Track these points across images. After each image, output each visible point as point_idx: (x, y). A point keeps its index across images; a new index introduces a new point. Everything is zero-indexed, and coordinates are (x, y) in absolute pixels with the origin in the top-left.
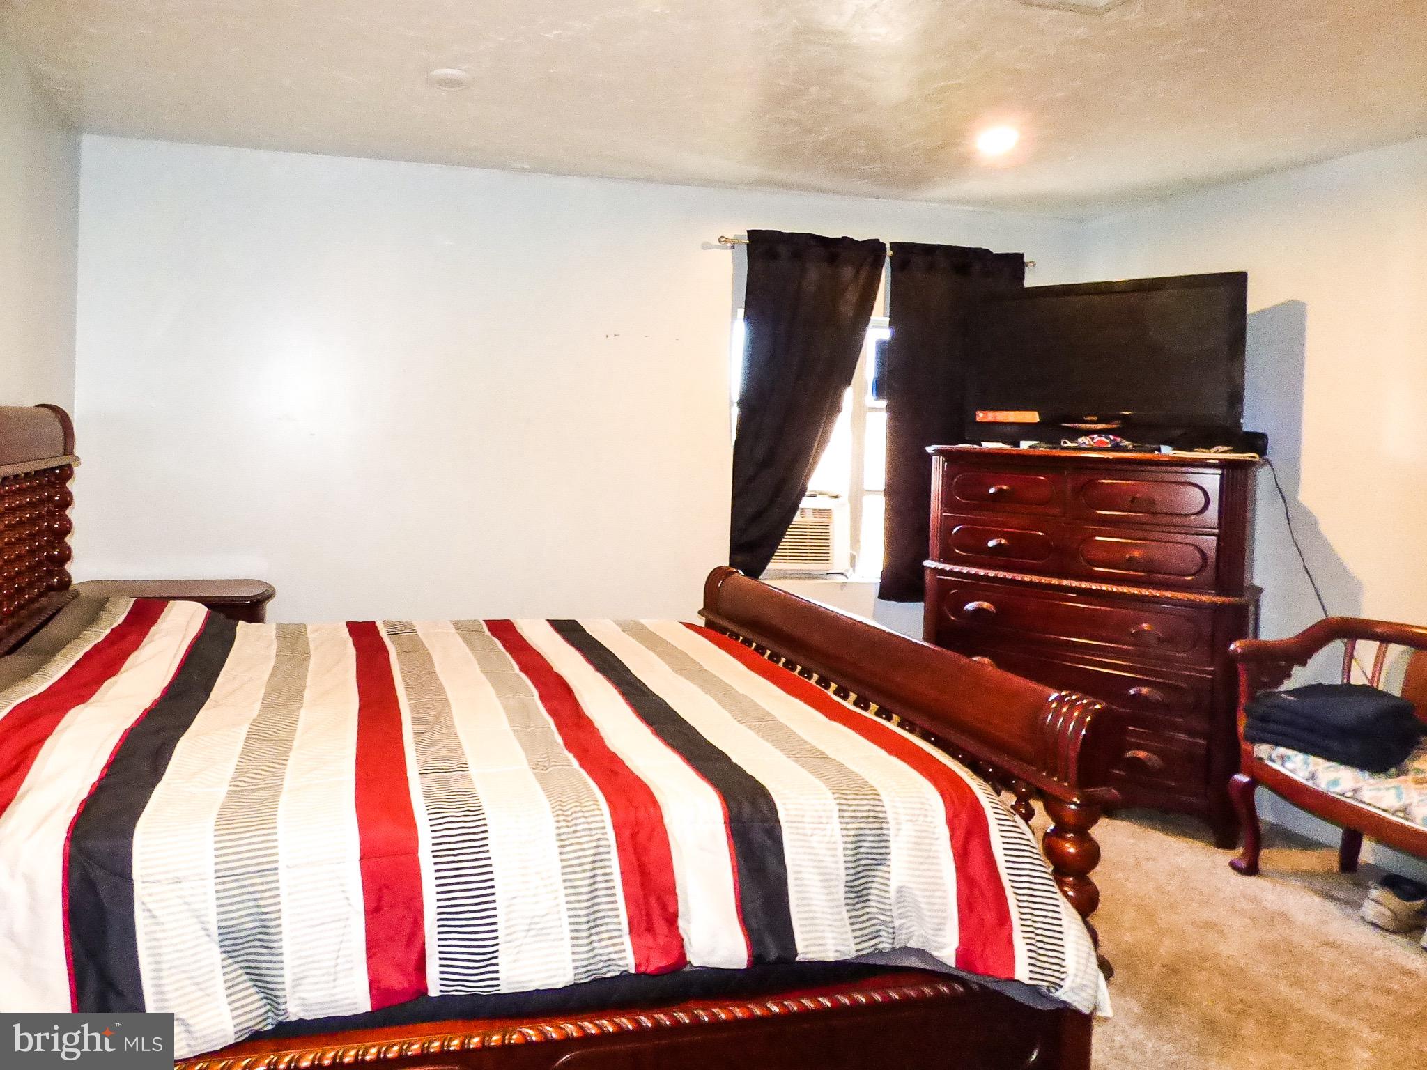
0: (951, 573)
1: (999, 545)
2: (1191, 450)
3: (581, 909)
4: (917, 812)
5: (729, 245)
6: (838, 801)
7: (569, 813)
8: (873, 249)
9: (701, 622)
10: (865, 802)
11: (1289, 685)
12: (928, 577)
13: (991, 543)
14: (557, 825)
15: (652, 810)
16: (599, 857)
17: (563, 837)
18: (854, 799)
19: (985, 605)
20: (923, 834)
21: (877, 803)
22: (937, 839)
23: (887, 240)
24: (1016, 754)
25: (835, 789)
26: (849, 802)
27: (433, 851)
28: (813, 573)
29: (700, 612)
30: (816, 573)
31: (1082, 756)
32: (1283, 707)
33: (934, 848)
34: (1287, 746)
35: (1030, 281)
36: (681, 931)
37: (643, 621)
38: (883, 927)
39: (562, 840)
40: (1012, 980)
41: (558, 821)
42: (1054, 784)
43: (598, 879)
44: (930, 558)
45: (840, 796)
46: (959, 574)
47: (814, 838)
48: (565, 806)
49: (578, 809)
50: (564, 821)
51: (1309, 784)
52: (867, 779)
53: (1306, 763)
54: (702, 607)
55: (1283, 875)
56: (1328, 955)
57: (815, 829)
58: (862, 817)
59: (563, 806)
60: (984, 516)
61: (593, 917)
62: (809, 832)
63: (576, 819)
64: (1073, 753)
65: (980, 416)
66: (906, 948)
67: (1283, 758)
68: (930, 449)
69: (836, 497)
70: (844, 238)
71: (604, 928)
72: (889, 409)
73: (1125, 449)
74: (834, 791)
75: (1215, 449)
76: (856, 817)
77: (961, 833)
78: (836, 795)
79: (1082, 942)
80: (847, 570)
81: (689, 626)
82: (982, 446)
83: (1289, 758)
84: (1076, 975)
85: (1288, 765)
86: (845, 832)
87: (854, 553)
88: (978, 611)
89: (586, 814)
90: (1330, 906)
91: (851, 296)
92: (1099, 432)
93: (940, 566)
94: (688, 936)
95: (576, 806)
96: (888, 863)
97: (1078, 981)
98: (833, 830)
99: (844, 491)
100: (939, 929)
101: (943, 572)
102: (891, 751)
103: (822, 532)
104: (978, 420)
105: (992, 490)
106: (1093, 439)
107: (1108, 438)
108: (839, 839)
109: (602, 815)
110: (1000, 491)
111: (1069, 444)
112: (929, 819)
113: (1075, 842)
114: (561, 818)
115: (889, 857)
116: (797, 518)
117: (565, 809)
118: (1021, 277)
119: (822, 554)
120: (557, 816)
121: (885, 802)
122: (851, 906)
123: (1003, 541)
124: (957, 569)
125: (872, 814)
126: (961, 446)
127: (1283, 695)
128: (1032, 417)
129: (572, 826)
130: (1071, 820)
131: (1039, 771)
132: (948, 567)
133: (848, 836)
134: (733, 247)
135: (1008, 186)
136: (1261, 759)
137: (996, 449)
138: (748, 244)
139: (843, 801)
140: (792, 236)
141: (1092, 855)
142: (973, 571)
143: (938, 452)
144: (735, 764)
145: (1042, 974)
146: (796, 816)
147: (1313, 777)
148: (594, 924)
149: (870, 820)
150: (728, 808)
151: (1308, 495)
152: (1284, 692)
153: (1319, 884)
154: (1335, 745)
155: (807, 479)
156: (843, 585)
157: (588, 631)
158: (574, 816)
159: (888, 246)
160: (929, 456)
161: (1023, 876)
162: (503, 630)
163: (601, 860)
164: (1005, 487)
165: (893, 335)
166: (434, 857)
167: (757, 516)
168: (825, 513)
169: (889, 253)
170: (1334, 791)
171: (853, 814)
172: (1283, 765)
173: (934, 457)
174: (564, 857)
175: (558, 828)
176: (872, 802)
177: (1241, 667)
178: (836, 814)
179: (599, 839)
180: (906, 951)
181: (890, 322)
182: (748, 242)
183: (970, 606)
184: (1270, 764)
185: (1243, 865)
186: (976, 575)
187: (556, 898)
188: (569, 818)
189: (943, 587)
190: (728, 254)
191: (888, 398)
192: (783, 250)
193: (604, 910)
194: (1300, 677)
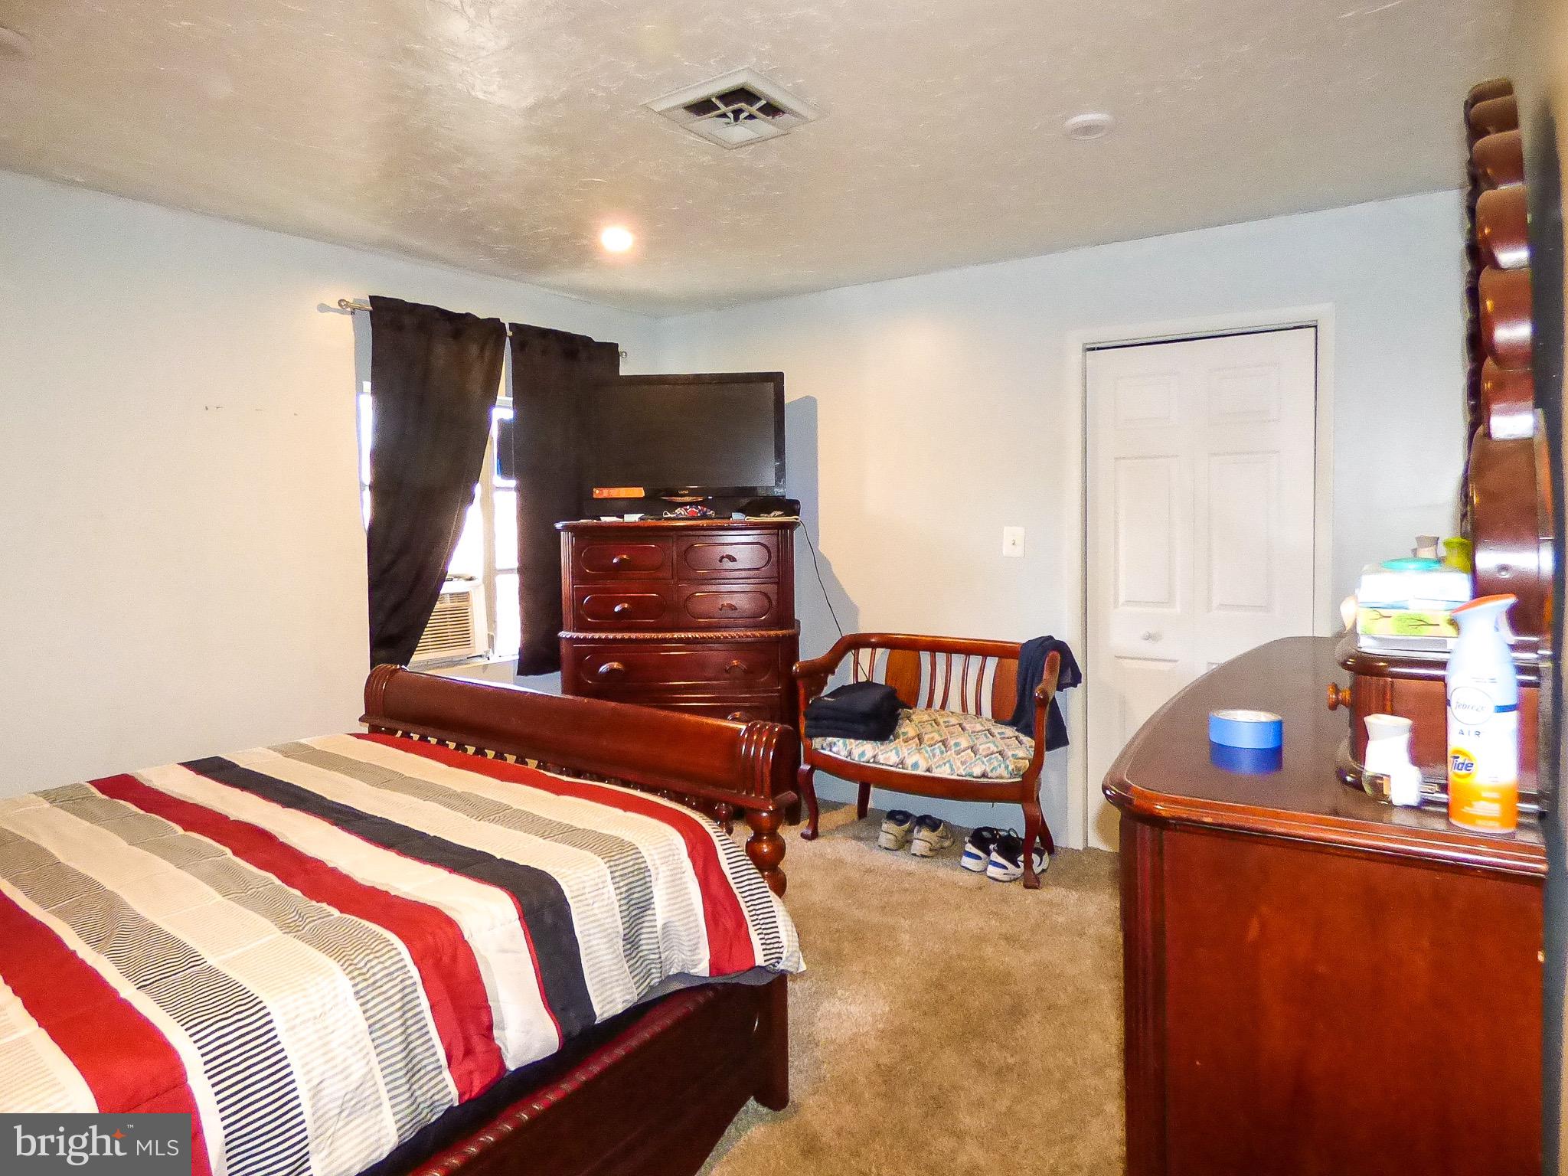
0: (585, 640)
1: (624, 609)
2: (758, 516)
3: (397, 1062)
4: (667, 854)
5: (349, 309)
6: (608, 865)
7: (362, 964)
8: (494, 326)
9: (364, 729)
10: (629, 858)
11: (827, 691)
12: (564, 649)
13: (617, 609)
14: (352, 982)
15: (448, 929)
16: (406, 999)
17: (362, 994)
18: (621, 858)
19: (615, 665)
20: (675, 872)
21: (638, 856)
22: (684, 873)
23: (506, 321)
24: (717, 784)
25: (602, 854)
26: (617, 862)
27: (206, 1072)
28: (454, 659)
29: (361, 720)
30: (457, 659)
31: (773, 773)
32: (828, 707)
33: (684, 880)
34: (833, 736)
35: (626, 369)
36: (497, 1042)
37: (303, 741)
38: (653, 965)
39: (362, 997)
40: (753, 968)
41: (353, 978)
42: (753, 798)
43: (409, 1023)
44: (564, 628)
45: (609, 859)
46: (593, 640)
47: (596, 905)
48: (355, 958)
49: (371, 956)
50: (360, 975)
51: (848, 760)
52: (623, 838)
53: (845, 745)
54: (363, 712)
55: (831, 832)
56: (869, 879)
57: (595, 896)
58: (629, 873)
59: (352, 960)
60: (609, 584)
61: (410, 1066)
62: (591, 902)
63: (372, 967)
64: (767, 771)
65: (598, 493)
66: (669, 977)
67: (831, 745)
68: (559, 526)
69: (471, 579)
70: (468, 314)
71: (423, 1072)
72: (518, 489)
73: (710, 518)
74: (602, 856)
75: (772, 514)
76: (626, 874)
77: (700, 863)
78: (606, 860)
79: (787, 918)
80: (487, 652)
81: (359, 736)
82: (600, 520)
83: (835, 743)
84: (789, 946)
85: (835, 749)
86: (618, 891)
87: (491, 633)
88: (612, 671)
89: (382, 959)
90: (861, 844)
91: (477, 375)
92: (691, 504)
93: (575, 635)
94: (504, 1044)
95: (368, 955)
96: (652, 906)
97: (790, 949)
98: (609, 892)
99: (479, 573)
100: (694, 949)
101: (578, 640)
102: (626, 808)
103: (462, 616)
104: (595, 496)
105: (615, 561)
106: (686, 510)
107: (698, 508)
108: (615, 898)
109: (400, 953)
110: (622, 560)
111: (669, 515)
112: (676, 857)
113: (768, 841)
114: (356, 973)
115: (653, 901)
116: (438, 605)
117: (355, 962)
118: (616, 366)
119: (463, 638)
120: (350, 972)
121: (644, 853)
122: (628, 957)
123: (626, 606)
124: (589, 636)
125: (636, 867)
126: (582, 521)
127: (825, 698)
128: (639, 492)
129: (370, 977)
130: (767, 824)
131: (739, 792)
132: (581, 635)
133: (621, 893)
134: (353, 313)
135: (631, 282)
136: (816, 749)
137: (612, 522)
138: (371, 312)
139: (612, 863)
140: (416, 307)
141: (780, 850)
142: (603, 636)
143: (566, 528)
144: (501, 859)
145: (771, 954)
146: (578, 890)
147: (850, 754)
148: (412, 1072)
149: (636, 873)
150: (520, 902)
151: (824, 547)
152: (826, 696)
153: (851, 831)
154: (862, 728)
155: (446, 564)
156: (485, 667)
157: (242, 766)
158: (368, 966)
159: (507, 326)
160: (558, 532)
161: (744, 881)
162: (121, 787)
163: (408, 1003)
164: (625, 557)
165: (516, 415)
166: (209, 1078)
167: (396, 608)
168: (464, 596)
169: (510, 333)
170: (862, 761)
171: (622, 872)
172: (831, 750)
173: (562, 533)
174: (368, 1014)
175: (355, 985)
176: (634, 857)
177: (800, 683)
178: (609, 876)
179: (402, 981)
180: (670, 978)
181: (514, 402)
182: (371, 308)
183: (603, 669)
184: (822, 751)
185: (810, 832)
186: (607, 640)
187: (368, 1063)
188: (365, 970)
189: (578, 655)
190: (348, 319)
191: (517, 478)
192: (408, 320)
193: (419, 1054)
194: (833, 683)
